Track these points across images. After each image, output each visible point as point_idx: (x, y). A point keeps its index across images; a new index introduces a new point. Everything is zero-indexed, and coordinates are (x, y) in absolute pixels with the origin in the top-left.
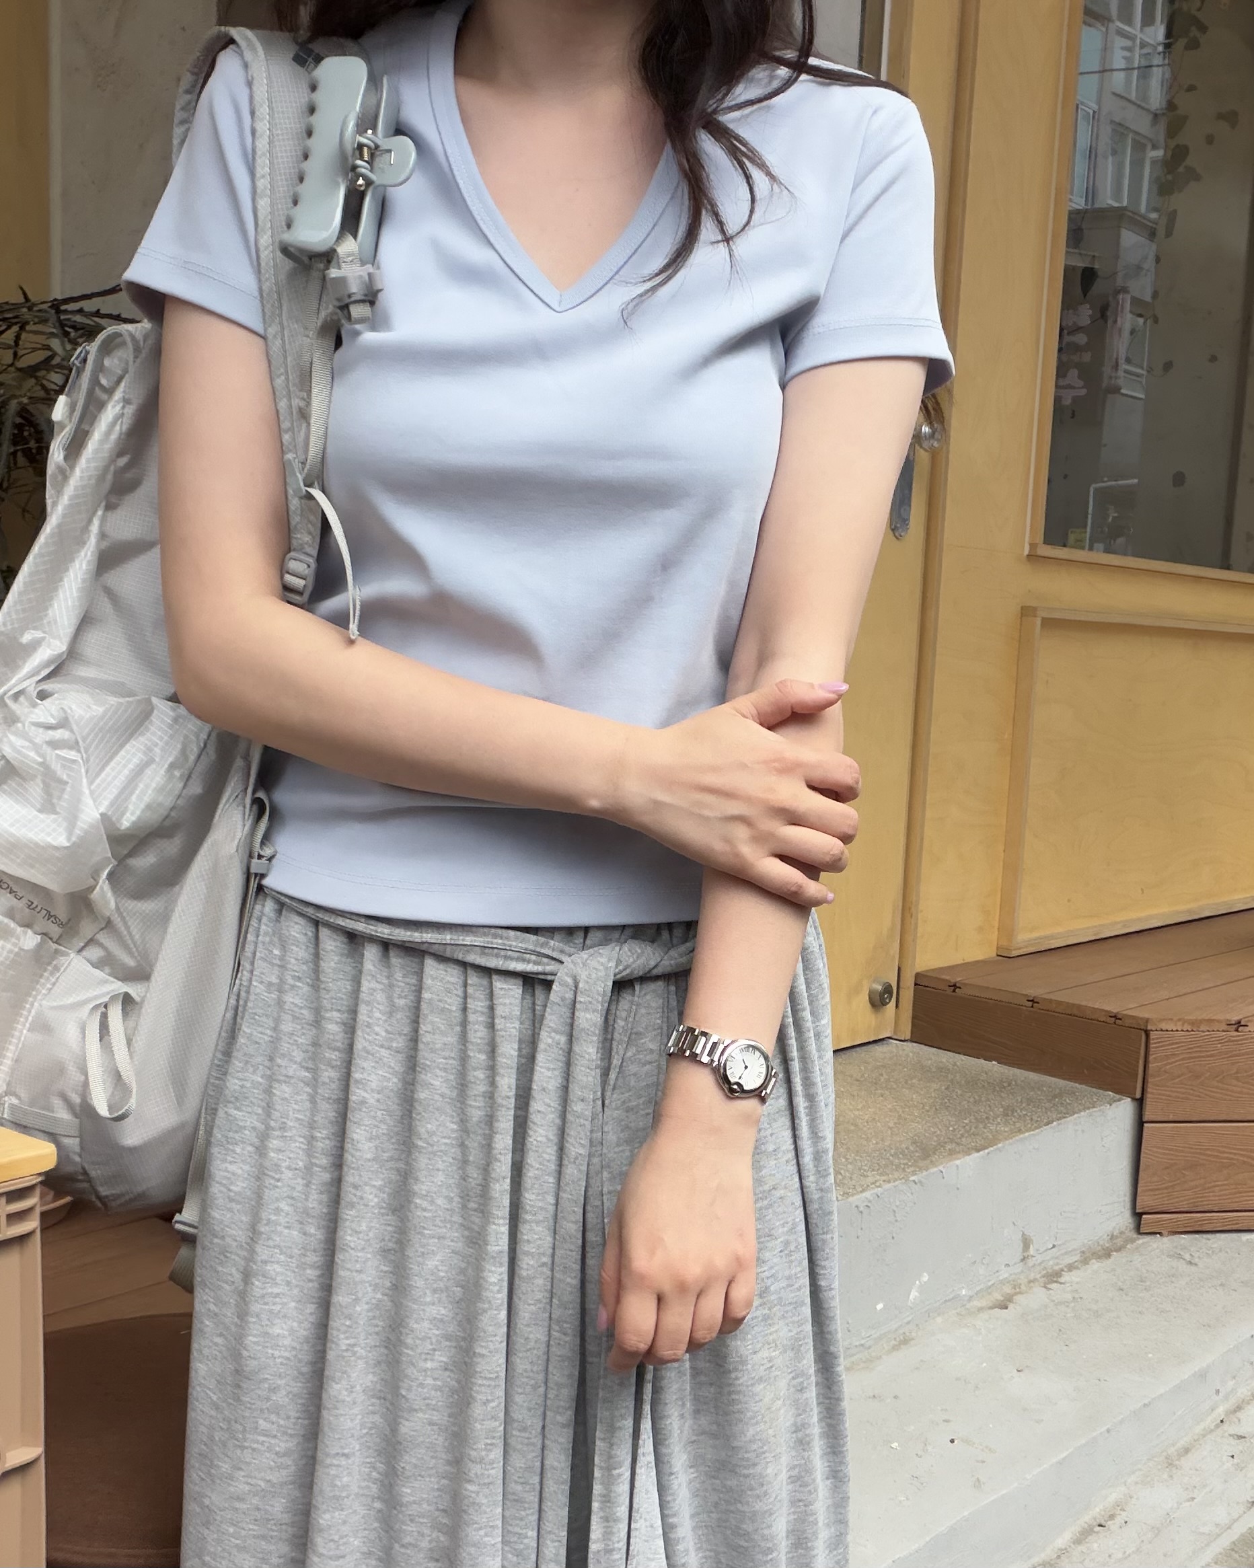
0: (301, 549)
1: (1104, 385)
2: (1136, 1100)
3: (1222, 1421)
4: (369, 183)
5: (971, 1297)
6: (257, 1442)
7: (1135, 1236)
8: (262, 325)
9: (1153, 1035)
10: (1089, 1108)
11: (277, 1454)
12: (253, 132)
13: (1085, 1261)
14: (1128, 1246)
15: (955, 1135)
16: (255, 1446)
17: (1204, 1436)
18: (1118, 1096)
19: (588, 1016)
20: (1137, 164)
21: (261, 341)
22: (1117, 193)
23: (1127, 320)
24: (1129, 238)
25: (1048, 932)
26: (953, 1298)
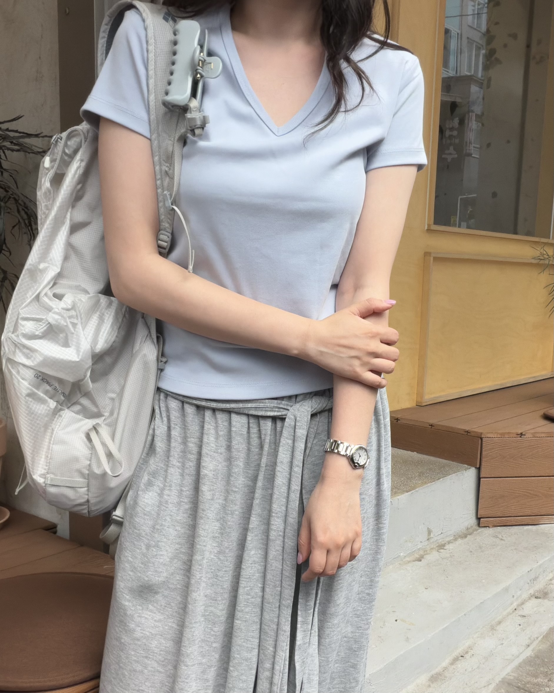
0: (165, 230)
1: (464, 152)
2: (478, 468)
3: (515, 609)
4: (202, 76)
5: (405, 556)
6: (147, 615)
7: (478, 528)
8: (149, 134)
9: (484, 440)
10: (456, 472)
11: (155, 621)
12: (147, 51)
13: (456, 539)
14: (474, 533)
15: (397, 485)
16: (146, 616)
17: (508, 616)
18: (469, 467)
19: (301, 431)
20: (477, 56)
21: (149, 141)
22: (469, 69)
23: (473, 124)
24: (474, 89)
25: (437, 395)
26: (397, 557)
